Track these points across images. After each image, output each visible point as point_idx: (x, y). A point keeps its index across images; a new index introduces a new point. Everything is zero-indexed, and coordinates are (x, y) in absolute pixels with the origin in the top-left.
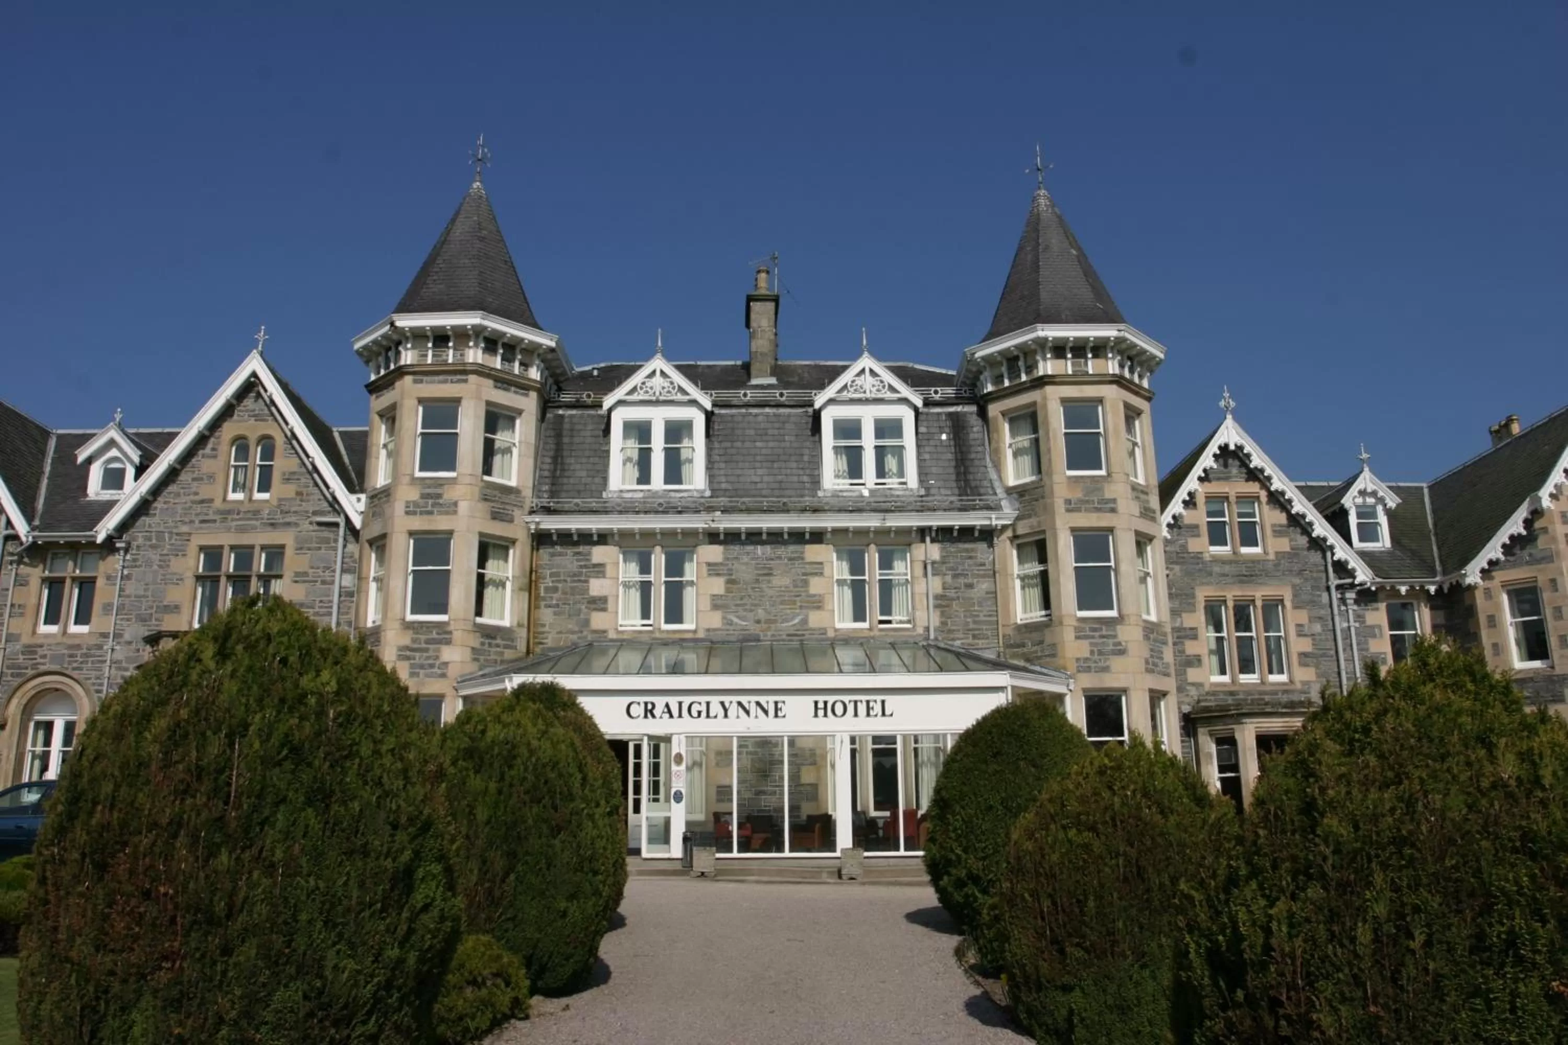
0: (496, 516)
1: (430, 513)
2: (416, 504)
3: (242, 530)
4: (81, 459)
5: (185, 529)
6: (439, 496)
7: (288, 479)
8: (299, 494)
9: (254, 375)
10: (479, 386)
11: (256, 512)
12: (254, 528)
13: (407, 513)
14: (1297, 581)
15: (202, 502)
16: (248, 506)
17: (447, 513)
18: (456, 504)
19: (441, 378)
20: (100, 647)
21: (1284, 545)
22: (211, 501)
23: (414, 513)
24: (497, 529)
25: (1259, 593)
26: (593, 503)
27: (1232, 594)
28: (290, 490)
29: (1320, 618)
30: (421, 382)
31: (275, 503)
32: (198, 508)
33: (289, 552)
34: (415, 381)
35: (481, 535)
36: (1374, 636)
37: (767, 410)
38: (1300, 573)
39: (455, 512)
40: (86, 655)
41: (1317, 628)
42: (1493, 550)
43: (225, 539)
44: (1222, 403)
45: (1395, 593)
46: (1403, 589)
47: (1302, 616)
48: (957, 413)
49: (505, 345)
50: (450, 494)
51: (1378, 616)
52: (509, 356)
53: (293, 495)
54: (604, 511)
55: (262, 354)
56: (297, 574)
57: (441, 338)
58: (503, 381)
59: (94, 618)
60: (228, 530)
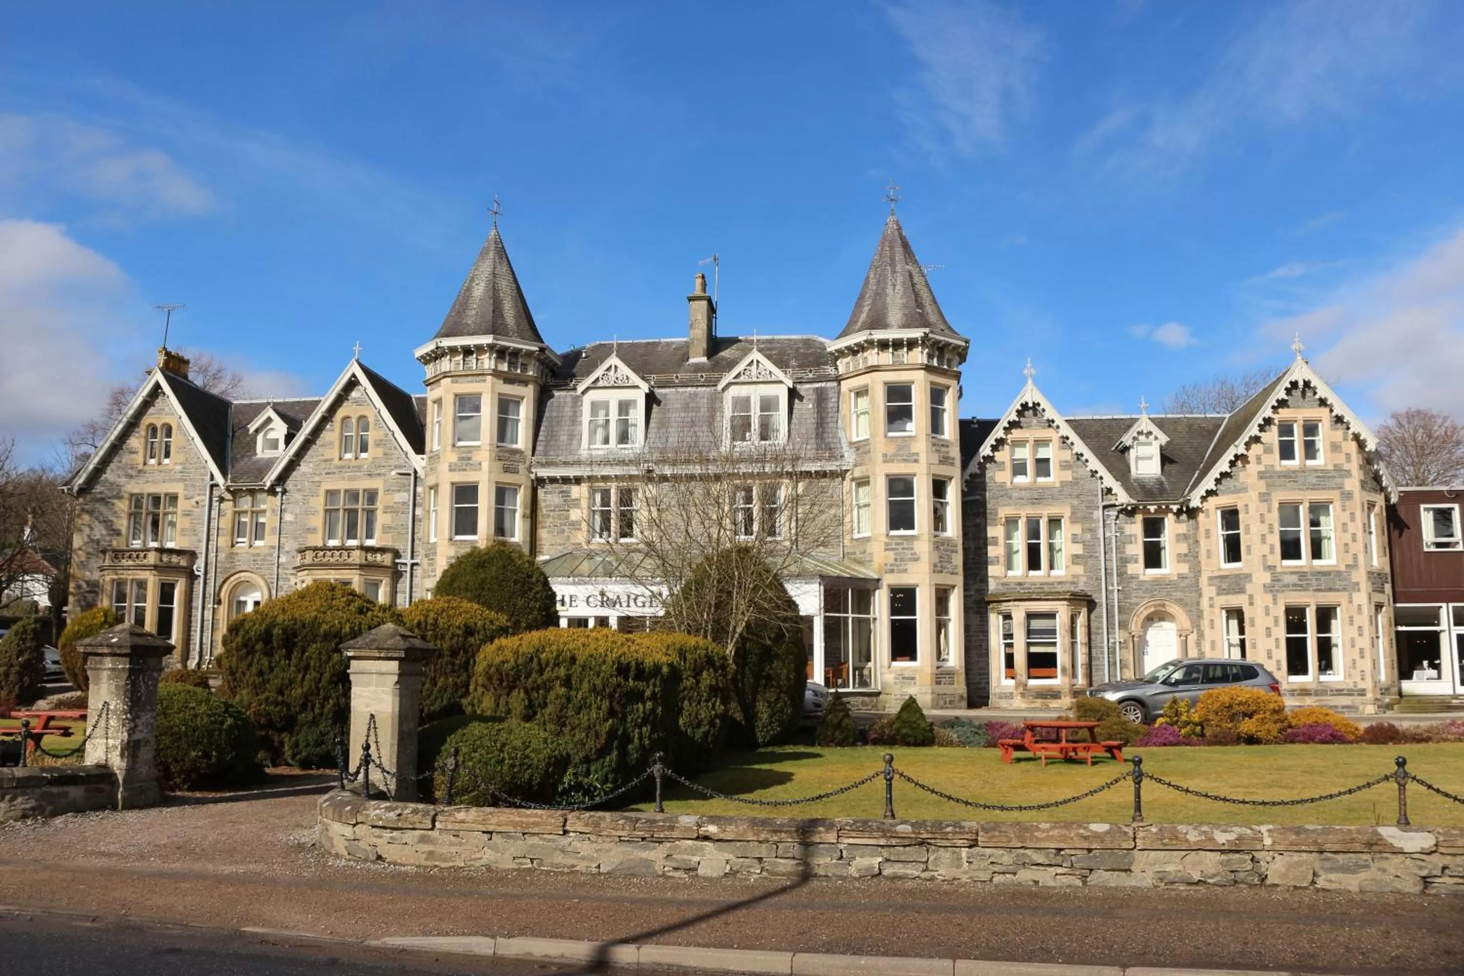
0: (506, 470)
1: (464, 470)
2: (456, 464)
3: (351, 479)
4: (251, 431)
5: (317, 478)
6: (469, 459)
7: (377, 444)
8: (385, 454)
9: (354, 375)
10: (493, 383)
11: (359, 467)
12: (359, 478)
13: (451, 470)
14: (1076, 502)
15: (326, 461)
16: (355, 463)
17: (475, 470)
18: (480, 464)
19: (469, 378)
20: (271, 555)
21: (1068, 476)
22: (332, 460)
23: (454, 470)
24: (509, 478)
25: (1045, 512)
26: (571, 459)
27: (1024, 512)
28: (379, 452)
29: (1090, 530)
30: (457, 382)
31: (370, 460)
32: (324, 465)
33: (381, 493)
34: (452, 382)
35: (497, 483)
36: (1131, 542)
37: (689, 389)
38: (1078, 496)
39: (480, 469)
40: (264, 560)
41: (1088, 536)
42: (1208, 483)
43: (341, 485)
44: (1026, 372)
45: (1146, 511)
46: (1152, 509)
47: (1077, 529)
48: (821, 388)
49: (510, 354)
50: (477, 457)
51: (1136, 527)
52: (513, 360)
53: (381, 455)
54: (579, 463)
55: (357, 361)
56: (386, 507)
57: (467, 351)
58: (508, 379)
59: (266, 537)
60: (343, 478)
